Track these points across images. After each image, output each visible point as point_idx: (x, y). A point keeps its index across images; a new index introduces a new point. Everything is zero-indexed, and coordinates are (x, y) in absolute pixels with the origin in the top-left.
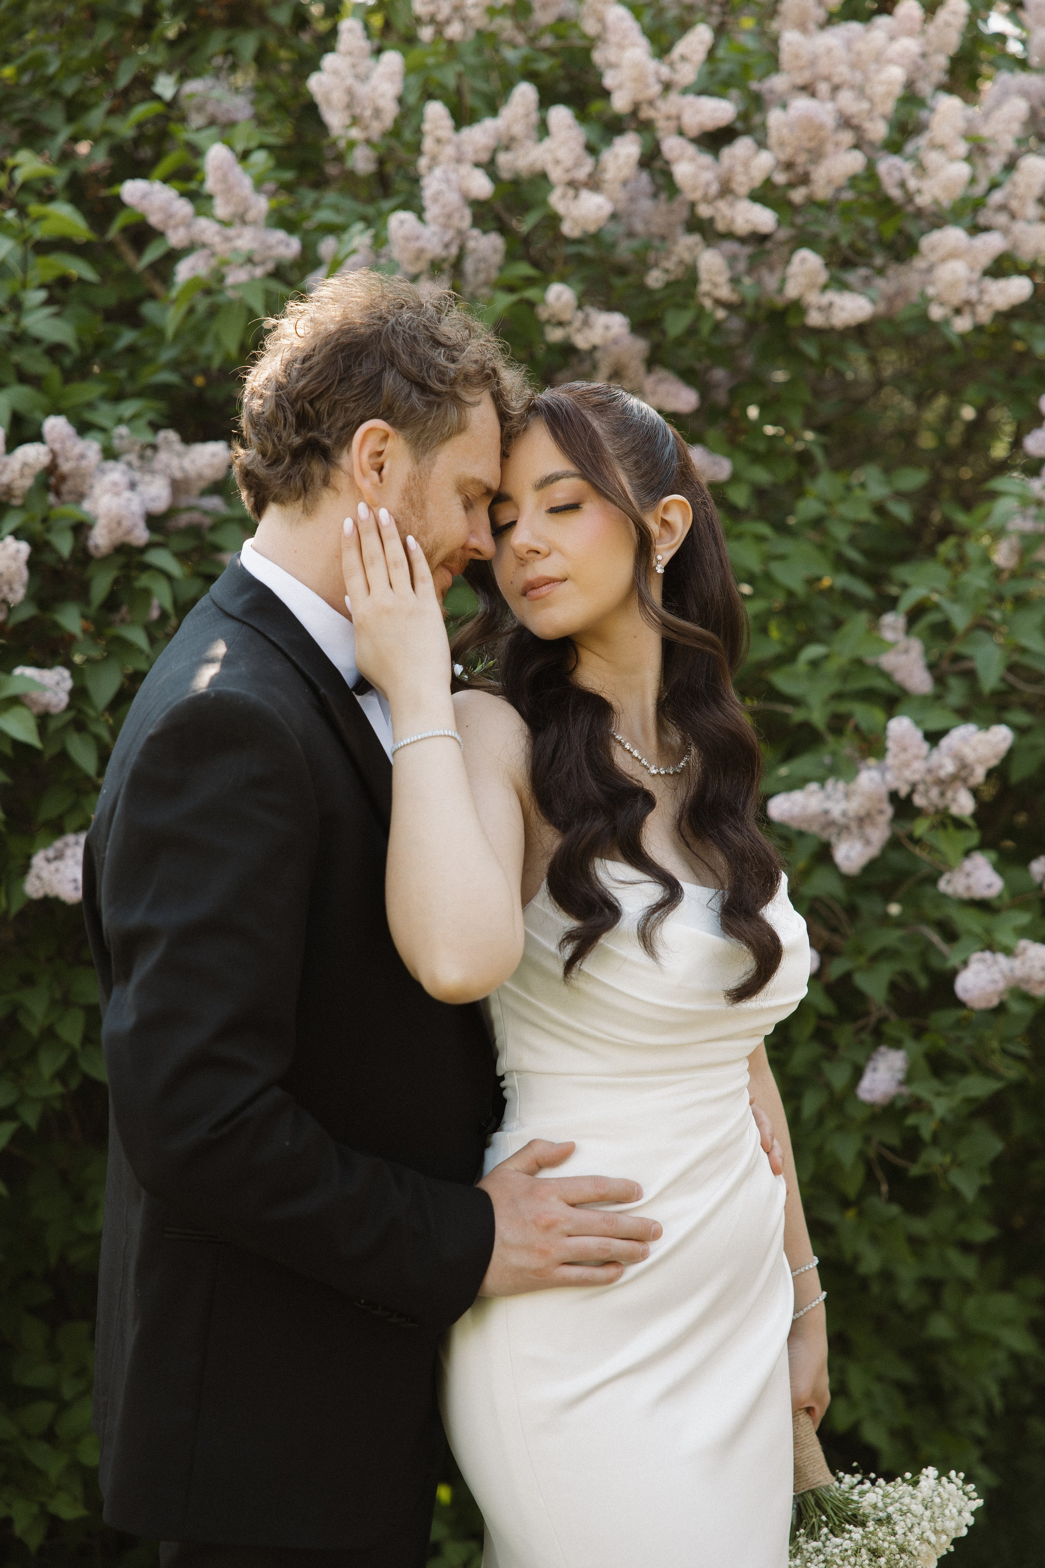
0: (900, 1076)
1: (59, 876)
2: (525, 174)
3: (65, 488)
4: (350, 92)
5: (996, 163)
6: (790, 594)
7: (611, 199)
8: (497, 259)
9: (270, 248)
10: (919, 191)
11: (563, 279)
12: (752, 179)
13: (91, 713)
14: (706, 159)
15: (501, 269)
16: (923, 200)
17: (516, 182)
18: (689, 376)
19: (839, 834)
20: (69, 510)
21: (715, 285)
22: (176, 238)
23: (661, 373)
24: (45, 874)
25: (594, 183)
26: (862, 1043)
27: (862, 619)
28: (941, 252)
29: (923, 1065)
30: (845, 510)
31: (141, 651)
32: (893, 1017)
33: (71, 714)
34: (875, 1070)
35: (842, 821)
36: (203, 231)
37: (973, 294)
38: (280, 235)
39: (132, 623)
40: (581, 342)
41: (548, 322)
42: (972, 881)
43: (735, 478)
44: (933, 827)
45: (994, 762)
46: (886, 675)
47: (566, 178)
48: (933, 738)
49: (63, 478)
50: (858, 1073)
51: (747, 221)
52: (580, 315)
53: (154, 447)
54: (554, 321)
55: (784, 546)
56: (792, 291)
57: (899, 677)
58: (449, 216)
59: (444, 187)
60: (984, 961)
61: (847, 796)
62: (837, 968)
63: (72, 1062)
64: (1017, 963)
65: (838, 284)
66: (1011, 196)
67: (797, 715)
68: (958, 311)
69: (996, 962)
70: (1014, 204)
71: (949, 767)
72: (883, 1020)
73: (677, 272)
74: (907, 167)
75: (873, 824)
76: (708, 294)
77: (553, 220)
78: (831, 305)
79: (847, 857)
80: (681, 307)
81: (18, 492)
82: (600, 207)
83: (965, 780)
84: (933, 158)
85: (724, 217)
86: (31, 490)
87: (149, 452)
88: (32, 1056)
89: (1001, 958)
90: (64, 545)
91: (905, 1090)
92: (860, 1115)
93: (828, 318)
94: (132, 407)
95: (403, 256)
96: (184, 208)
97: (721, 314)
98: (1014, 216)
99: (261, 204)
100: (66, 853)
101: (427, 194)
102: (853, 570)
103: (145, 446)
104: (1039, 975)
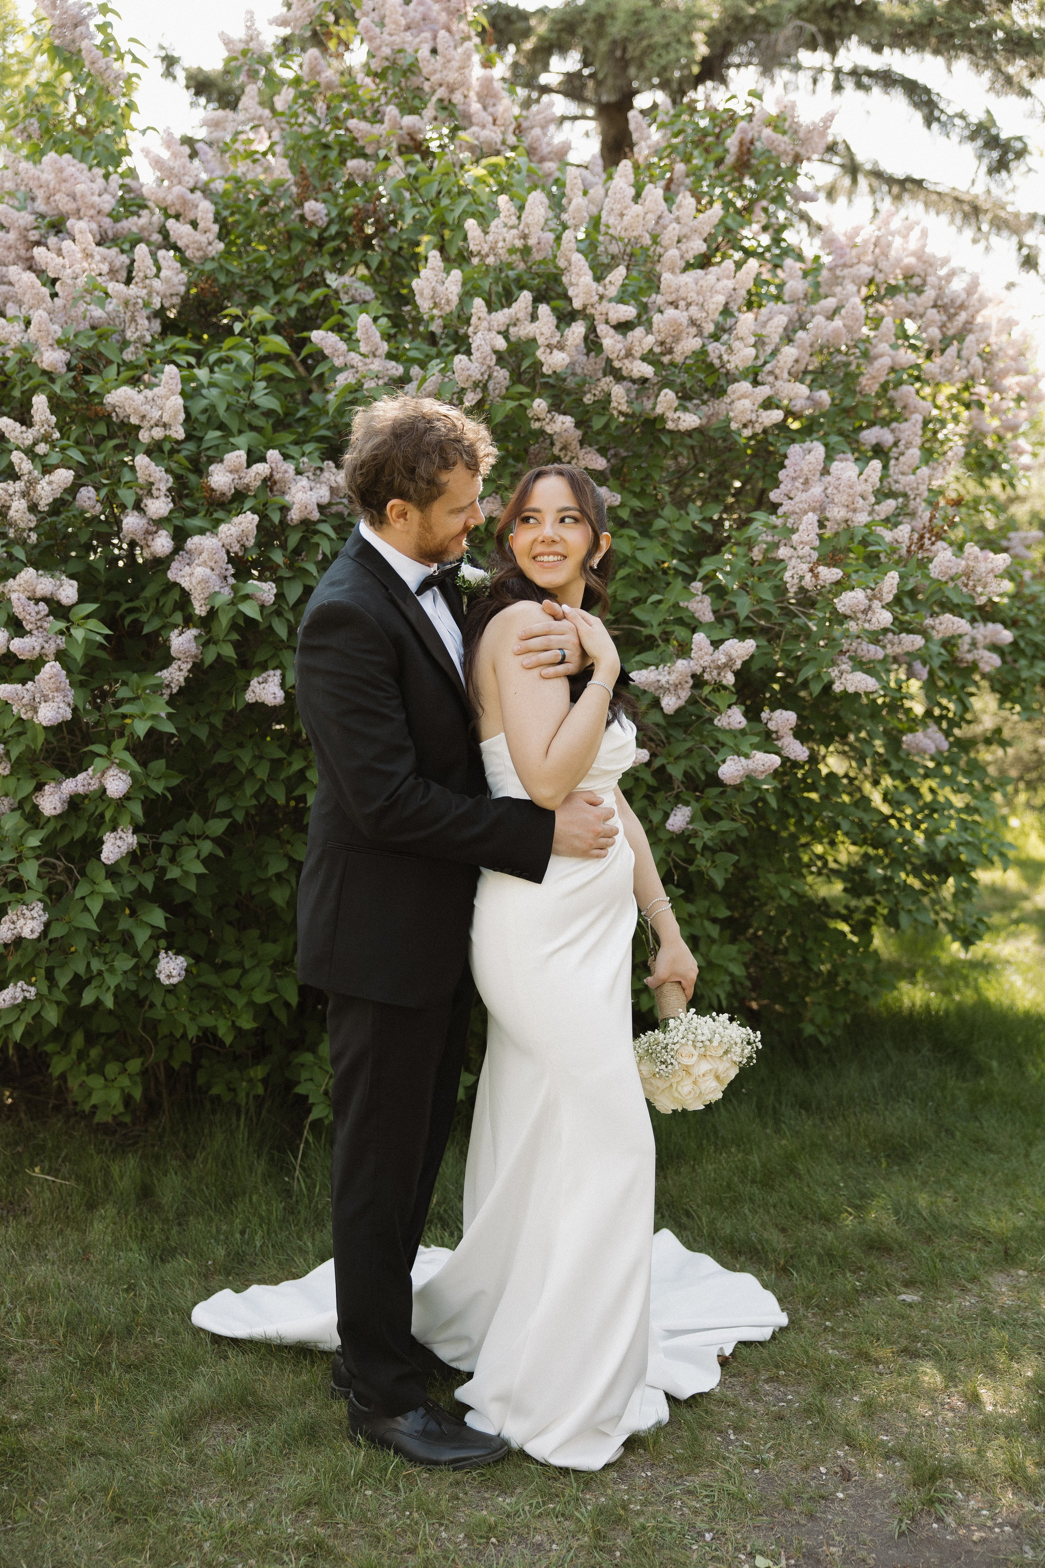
0: (688, 819)
1: (265, 692)
2: (524, 339)
3: (275, 488)
4: (434, 290)
5: (769, 349)
6: (645, 567)
7: (570, 355)
8: (507, 383)
9: (388, 370)
10: (728, 362)
11: (540, 397)
12: (643, 349)
13: (286, 607)
14: (619, 337)
15: (507, 389)
16: (730, 366)
17: (519, 342)
18: (603, 451)
19: (664, 693)
20: (278, 499)
21: (619, 404)
22: (337, 361)
23: (589, 448)
24: (257, 691)
25: (561, 347)
26: (669, 802)
27: (682, 583)
28: (738, 394)
29: (700, 814)
30: (679, 526)
31: (312, 575)
32: (686, 791)
33: (275, 607)
34: (675, 815)
35: (666, 686)
36: (352, 359)
37: (753, 417)
38: (393, 364)
39: (309, 560)
40: (549, 430)
41: (533, 418)
42: (731, 720)
43: (622, 505)
44: (713, 690)
45: (746, 659)
46: (690, 613)
47: (546, 343)
48: (716, 644)
49: (275, 483)
50: (667, 816)
51: (639, 371)
52: (549, 416)
53: (321, 469)
54: (536, 418)
55: (645, 543)
56: (659, 410)
57: (697, 614)
58: (485, 359)
59: (482, 343)
60: (734, 760)
61: (669, 673)
63: (261, 790)
64: (750, 762)
65: (683, 408)
66: (775, 367)
67: (646, 631)
68: (745, 426)
69: (740, 761)
70: (777, 371)
71: (723, 660)
72: (681, 792)
73: (600, 396)
74: (723, 348)
75: (682, 688)
76: (615, 408)
77: (539, 364)
78: (679, 418)
79: (668, 705)
80: (601, 414)
81: (252, 489)
82: (563, 359)
83: (731, 667)
84: (737, 345)
85: (627, 368)
86: (259, 489)
87: (318, 472)
88: (241, 784)
89: (743, 759)
90: (276, 518)
91: (690, 826)
92: (670, 835)
93: (677, 425)
94: (309, 447)
95: (460, 379)
96: (343, 346)
97: (622, 419)
98: (776, 378)
99: (384, 347)
100: (270, 679)
101: (474, 346)
102: (682, 557)
103: (317, 468)
104: (761, 768)
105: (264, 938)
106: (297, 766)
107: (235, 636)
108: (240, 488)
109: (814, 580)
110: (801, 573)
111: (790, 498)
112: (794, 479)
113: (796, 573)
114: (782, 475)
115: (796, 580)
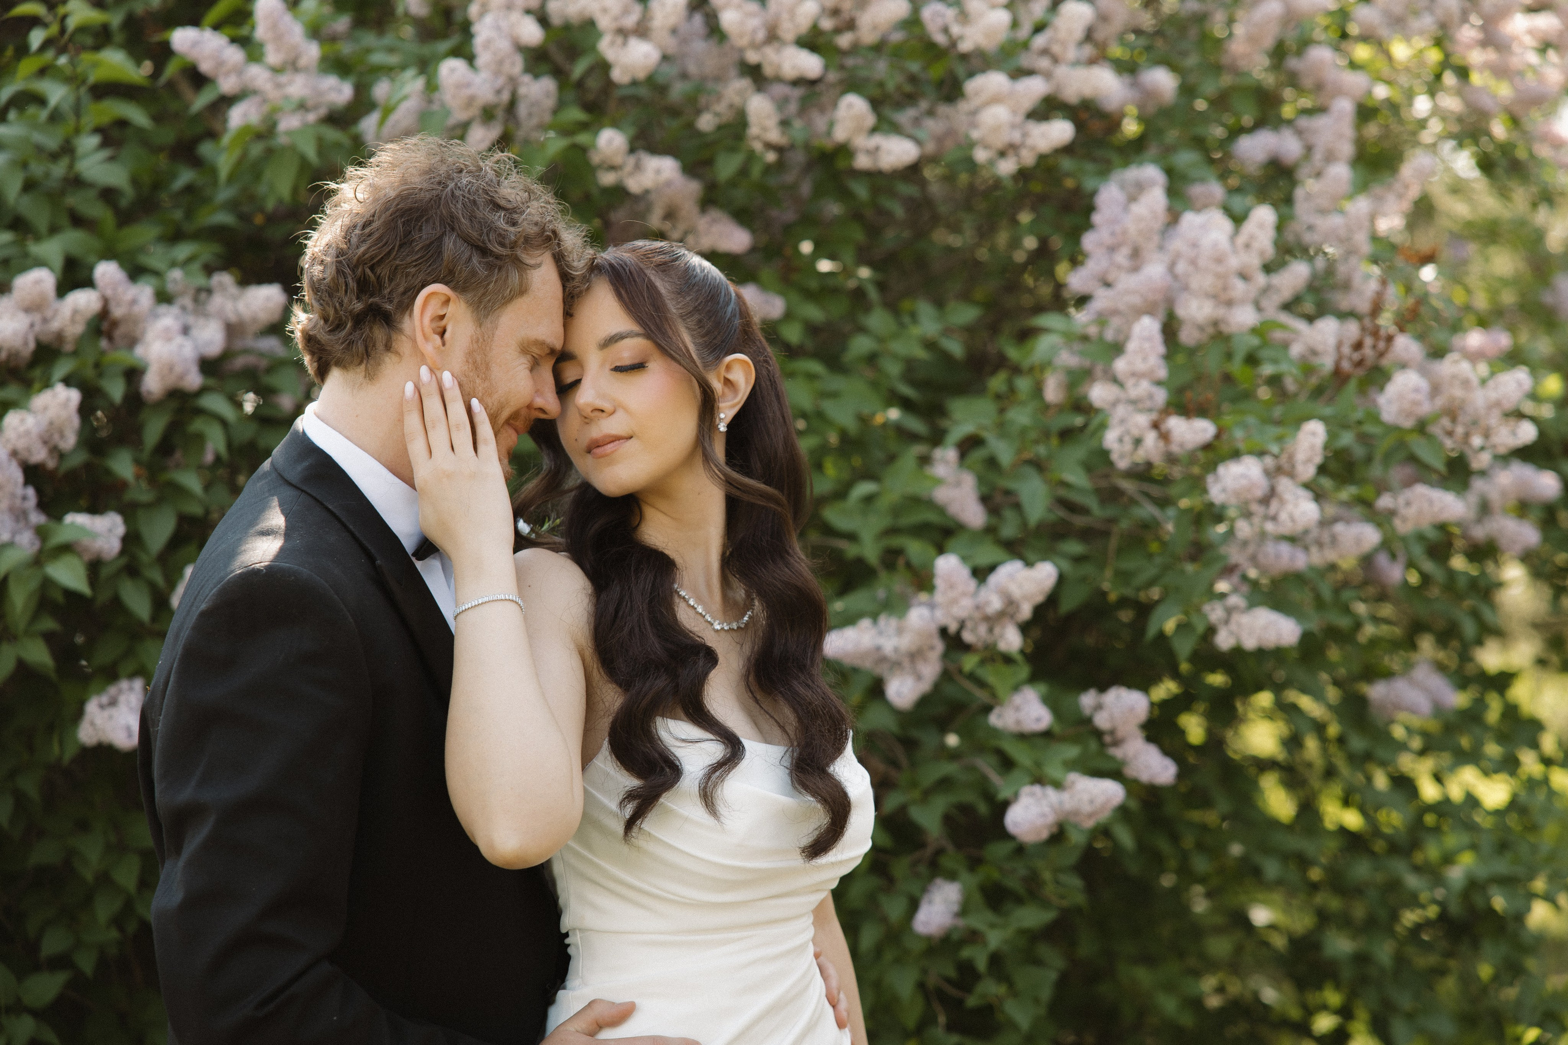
0: (956, 908)
1: (113, 723)
2: (575, 20)
3: (118, 333)
5: (1037, 8)
6: (843, 432)
7: (658, 46)
8: (550, 103)
9: (323, 93)
10: (962, 37)
11: (611, 125)
12: (798, 25)
13: (144, 558)
14: (752, 6)
15: (555, 112)
16: (965, 46)
17: (567, 27)
18: (742, 216)
19: (890, 670)
20: (121, 357)
21: (765, 129)
22: (227, 85)
23: (715, 213)
24: (99, 721)
25: (642, 31)
26: (918, 875)
27: (914, 455)
28: (984, 96)
29: (978, 898)
30: (897, 347)
31: (193, 497)
32: (950, 848)
33: (123, 561)
34: (930, 902)
35: (893, 656)
36: (254, 78)
37: (1016, 137)
38: (331, 82)
39: (184, 468)
40: (634, 185)
41: (600, 166)
42: (1021, 715)
43: (788, 316)
44: (983, 662)
45: (1040, 598)
46: (938, 509)
47: (614, 25)
48: (981, 574)
49: (115, 324)
50: (914, 905)
51: (794, 67)
52: (631, 161)
53: (209, 291)
54: (605, 165)
55: (837, 383)
56: (840, 134)
57: (951, 509)
58: (500, 63)
59: (495, 34)
60: (1033, 795)
61: (900, 631)
62: (893, 801)
63: (128, 907)
64: (1065, 796)
65: (884, 125)
66: (1053, 40)
67: (851, 550)
68: (1002, 154)
69: (1045, 795)
70: (1056, 49)
71: (996, 604)
72: (940, 852)
73: (727, 116)
74: (950, 13)
75: (925, 660)
76: (758, 138)
77: (604, 67)
78: (877, 149)
79: (899, 694)
80: (733, 150)
81: (69, 339)
82: (647, 54)
83: (1012, 617)
84: (974, 5)
85: (771, 63)
86: (82, 336)
87: (203, 295)
89: (1050, 792)
90: (116, 390)
91: (961, 923)
92: (917, 947)
93: (875, 161)
94: (183, 251)
95: (456, 103)
96: (234, 55)
97: (771, 157)
98: (1056, 60)
99: (312, 50)
100: (122, 699)
101: (479, 42)
102: (906, 404)
103: (199, 290)
104: (1087, 808)
107: (49, 624)
108: (45, 339)
109: (1161, 444)
110: (1136, 432)
111: (1107, 285)
112: (1112, 249)
113: (1128, 432)
114: (1089, 241)
115: (1128, 446)
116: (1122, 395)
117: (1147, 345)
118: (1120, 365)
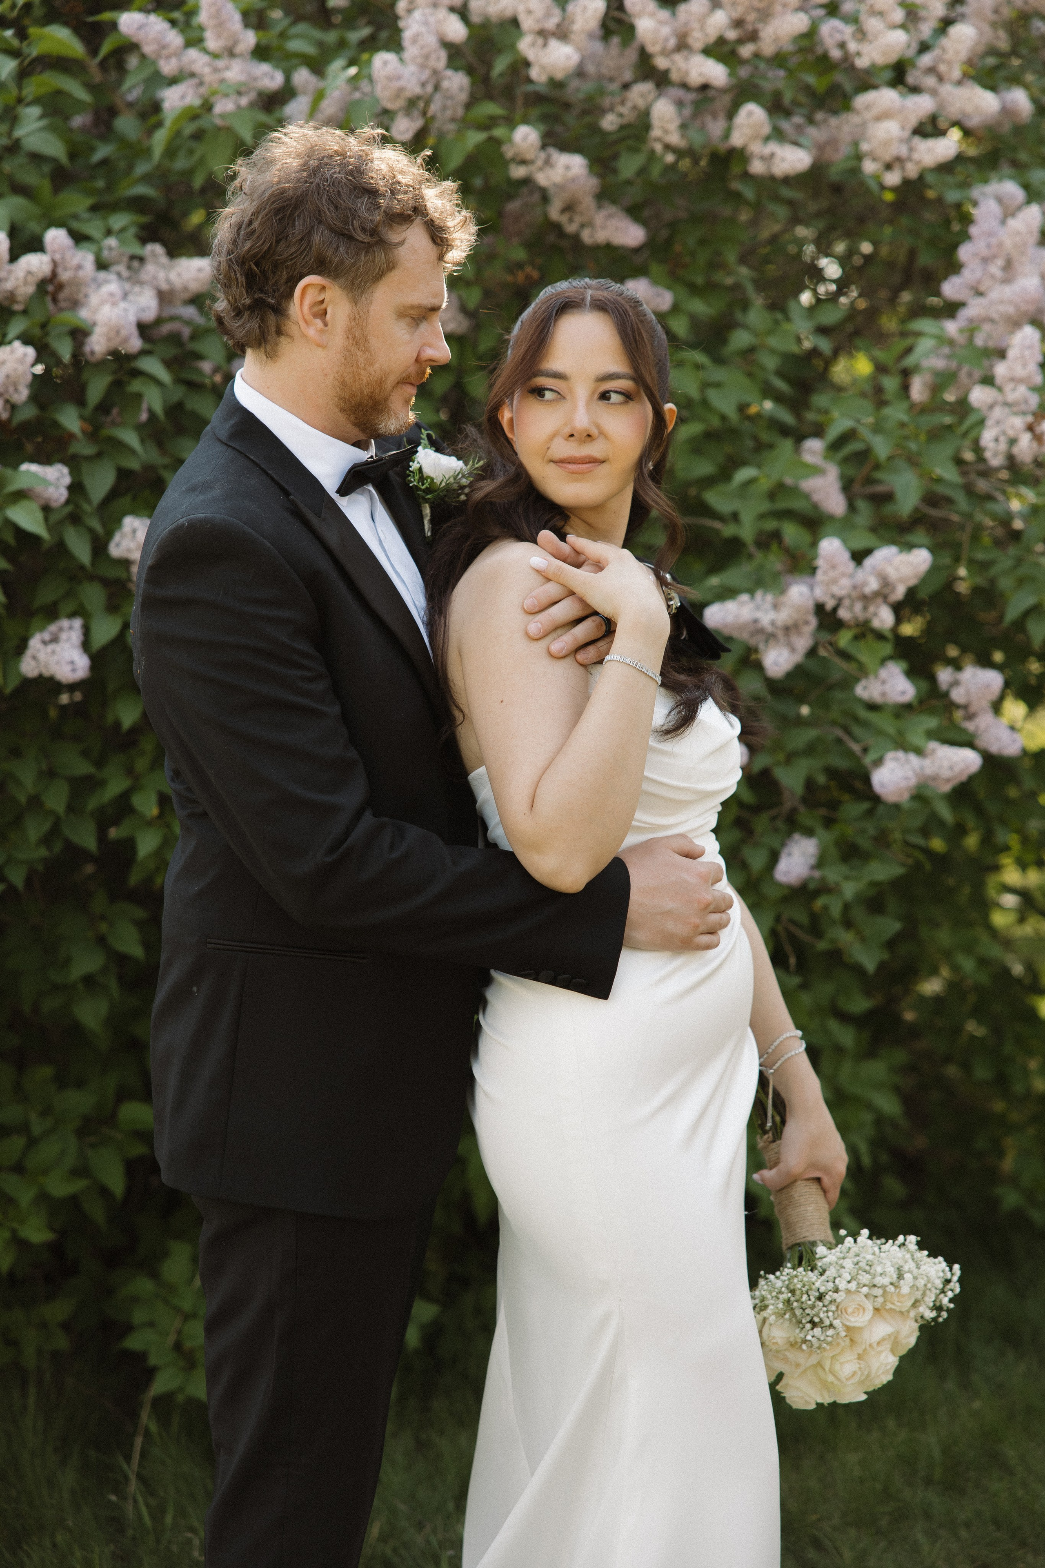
0: (812, 861)
1: (56, 658)
2: (494, 19)
3: (62, 296)
5: (926, 29)
6: (723, 418)
7: (578, 49)
8: (463, 97)
9: (255, 79)
10: (858, 54)
11: (525, 121)
12: (707, 35)
13: (87, 508)
14: (664, 14)
15: (468, 106)
16: (862, 63)
17: (486, 25)
18: (634, 212)
19: (767, 641)
20: (67, 316)
21: (666, 132)
22: (168, 67)
23: (612, 209)
24: (42, 656)
25: (562, 34)
26: (776, 830)
27: (787, 444)
28: (875, 112)
29: (833, 851)
30: (773, 342)
31: (133, 451)
32: (802, 809)
33: (70, 508)
34: (790, 854)
35: (769, 629)
36: (193, 62)
37: (903, 151)
38: (264, 67)
39: (122, 425)
40: (542, 179)
41: (513, 160)
42: (888, 688)
43: (675, 308)
44: (857, 638)
45: (913, 582)
46: (807, 496)
47: (537, 27)
48: (859, 557)
49: (60, 287)
50: (774, 858)
51: (700, 74)
52: (542, 155)
53: (141, 259)
54: (518, 159)
55: (717, 374)
56: (737, 140)
57: (816, 497)
58: (427, 57)
59: (423, 29)
60: (896, 759)
61: (776, 607)
62: (762, 761)
63: (56, 828)
64: (927, 762)
65: (778, 135)
66: (939, 60)
67: (728, 530)
68: (889, 167)
69: (908, 761)
70: (942, 68)
71: (873, 585)
72: (794, 811)
73: (630, 117)
74: (847, 31)
75: (799, 634)
76: (659, 140)
77: (522, 65)
78: (772, 155)
79: (776, 663)
80: (635, 150)
81: (20, 298)
82: (568, 57)
83: (885, 598)
84: (872, 24)
85: (679, 70)
86: (32, 298)
87: (136, 264)
88: (18, 821)
89: (913, 758)
90: (65, 350)
91: (817, 874)
92: (773, 893)
93: (769, 167)
94: (119, 221)
95: (384, 95)
96: (175, 38)
97: (670, 158)
98: (941, 79)
99: (250, 38)
100: (64, 636)
101: (407, 35)
102: (778, 398)
103: (133, 257)
104: (946, 773)
105: (62, 1081)
106: (115, 787)
109: (1035, 445)
110: (1011, 433)
111: (979, 294)
112: (986, 260)
113: (1004, 433)
114: (964, 252)
115: (1003, 446)
116: (1000, 399)
117: (1027, 353)
118: (1001, 370)
